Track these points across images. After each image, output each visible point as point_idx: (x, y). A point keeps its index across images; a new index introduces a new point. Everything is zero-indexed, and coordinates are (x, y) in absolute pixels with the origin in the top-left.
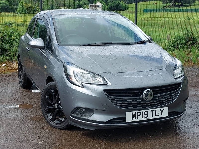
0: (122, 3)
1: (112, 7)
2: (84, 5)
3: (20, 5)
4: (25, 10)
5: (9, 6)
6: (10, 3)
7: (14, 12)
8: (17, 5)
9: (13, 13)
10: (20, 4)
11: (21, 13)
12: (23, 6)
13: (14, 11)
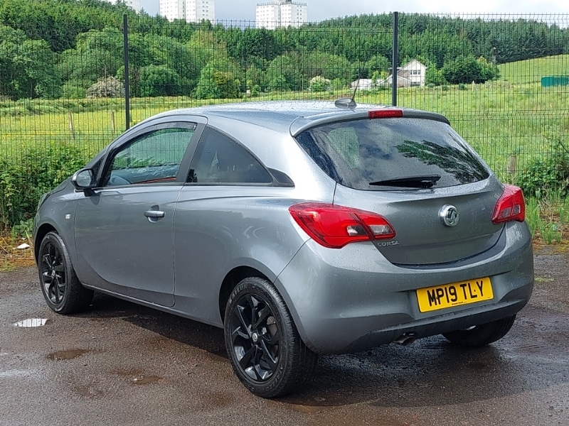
0: (480, 61)
1: (451, 73)
2: (375, 69)
3: (203, 76)
4: (216, 88)
5: (175, 79)
6: (178, 72)
7: (188, 94)
8: (195, 75)
9: (184, 97)
10: (204, 74)
11: (204, 97)
12: (211, 80)
13: (187, 91)
